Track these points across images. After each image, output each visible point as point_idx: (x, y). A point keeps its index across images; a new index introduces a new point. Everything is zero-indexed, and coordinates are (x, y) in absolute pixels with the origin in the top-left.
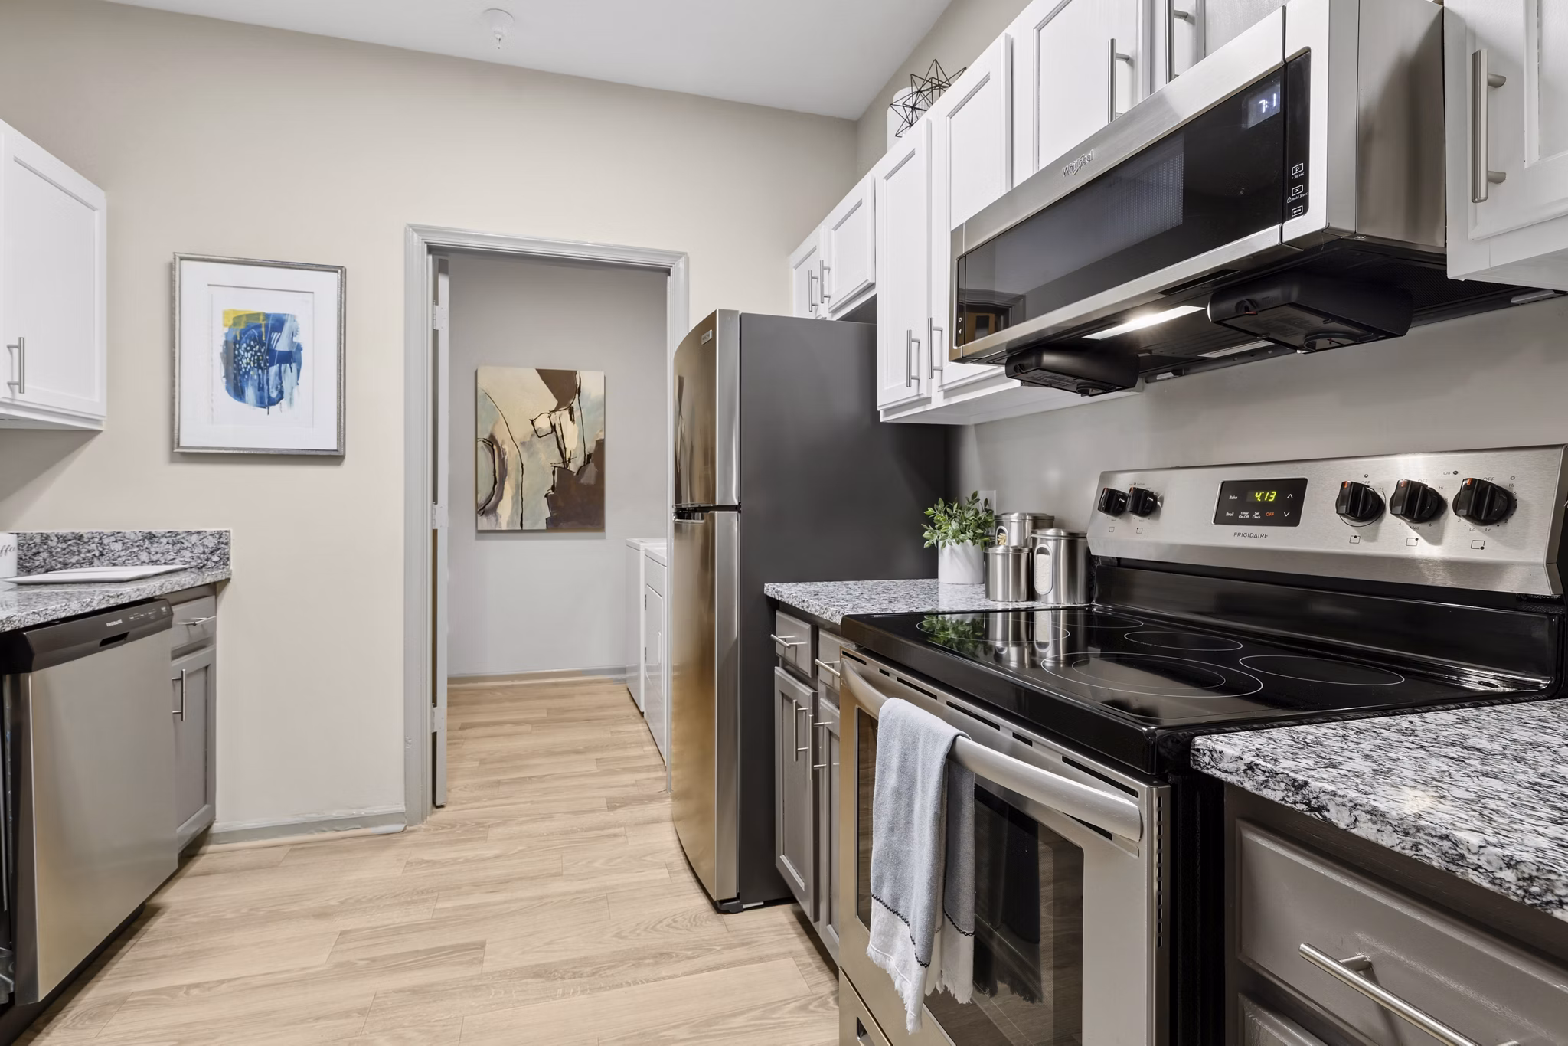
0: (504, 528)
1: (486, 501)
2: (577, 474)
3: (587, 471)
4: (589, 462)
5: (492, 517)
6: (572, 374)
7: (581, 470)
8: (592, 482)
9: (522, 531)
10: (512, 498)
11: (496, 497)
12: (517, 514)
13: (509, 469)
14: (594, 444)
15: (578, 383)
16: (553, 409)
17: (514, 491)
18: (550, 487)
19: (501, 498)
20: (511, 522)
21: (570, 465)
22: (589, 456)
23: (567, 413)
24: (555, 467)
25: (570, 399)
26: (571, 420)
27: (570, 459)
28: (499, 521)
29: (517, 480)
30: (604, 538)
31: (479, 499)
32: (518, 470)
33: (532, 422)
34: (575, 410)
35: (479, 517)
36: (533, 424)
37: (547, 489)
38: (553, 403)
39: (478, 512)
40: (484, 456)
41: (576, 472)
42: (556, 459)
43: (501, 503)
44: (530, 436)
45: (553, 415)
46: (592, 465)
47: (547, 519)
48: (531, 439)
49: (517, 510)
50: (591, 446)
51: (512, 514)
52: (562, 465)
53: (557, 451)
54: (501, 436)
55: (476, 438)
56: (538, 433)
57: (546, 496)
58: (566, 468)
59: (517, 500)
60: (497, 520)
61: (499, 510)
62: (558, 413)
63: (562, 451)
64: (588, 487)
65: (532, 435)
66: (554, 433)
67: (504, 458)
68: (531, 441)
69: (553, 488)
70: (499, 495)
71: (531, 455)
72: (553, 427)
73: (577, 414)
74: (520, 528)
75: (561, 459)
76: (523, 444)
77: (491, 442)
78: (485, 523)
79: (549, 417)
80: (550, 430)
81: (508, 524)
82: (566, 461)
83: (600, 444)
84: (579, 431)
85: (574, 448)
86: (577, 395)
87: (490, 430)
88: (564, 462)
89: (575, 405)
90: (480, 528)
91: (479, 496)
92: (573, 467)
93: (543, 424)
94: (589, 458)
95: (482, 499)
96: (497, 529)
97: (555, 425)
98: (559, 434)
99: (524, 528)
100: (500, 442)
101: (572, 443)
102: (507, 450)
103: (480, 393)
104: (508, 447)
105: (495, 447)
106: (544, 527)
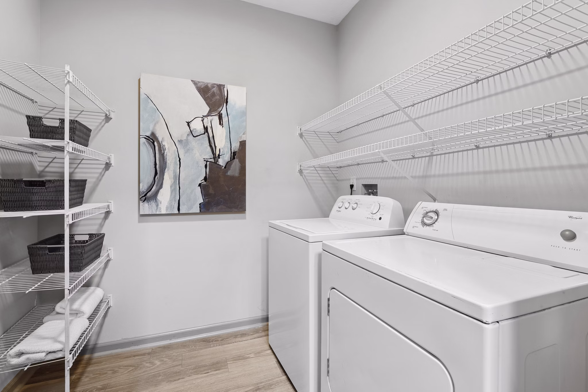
0: (164, 212)
1: (148, 189)
2: (225, 167)
3: (232, 166)
4: (234, 158)
5: (153, 203)
6: (221, 87)
7: (228, 164)
8: (237, 174)
9: (179, 214)
10: (171, 187)
11: (157, 186)
12: (175, 201)
13: (168, 162)
14: (238, 144)
15: (226, 95)
16: (205, 114)
17: (173, 181)
18: (203, 178)
19: (161, 187)
20: (170, 206)
21: (220, 160)
22: (235, 153)
23: (216, 118)
24: (207, 161)
25: (219, 108)
26: (220, 124)
27: (219, 155)
28: (159, 206)
29: (175, 172)
30: (245, 218)
31: (141, 187)
32: (175, 163)
33: (188, 123)
34: (223, 116)
35: (141, 204)
36: (189, 125)
37: (200, 179)
38: (207, 109)
39: (140, 199)
40: (147, 151)
41: (224, 166)
42: (209, 155)
43: (161, 191)
44: (186, 135)
45: (206, 119)
46: (236, 161)
47: (200, 204)
48: (187, 138)
49: (175, 197)
50: (236, 146)
51: (171, 200)
52: (212, 160)
53: (209, 148)
54: (162, 134)
55: (139, 135)
56: (193, 133)
57: (200, 185)
58: (216, 162)
59: (175, 189)
60: (157, 206)
61: (159, 197)
62: (210, 118)
63: (212, 147)
64: (232, 178)
65: (188, 135)
66: (206, 134)
67: (164, 153)
68: (187, 140)
69: (205, 179)
70: (159, 185)
71: (188, 151)
72: (206, 129)
73: (225, 119)
74: (178, 212)
75: (212, 155)
76: (180, 141)
77: (152, 139)
78: (147, 208)
79: (203, 121)
80: (203, 131)
81: (167, 209)
82: (216, 157)
83: (243, 144)
84: (226, 133)
85: (222, 146)
86: (225, 104)
87: (151, 129)
88: (214, 158)
89: (224, 112)
90: (141, 213)
91: (141, 185)
92: (222, 162)
93: (198, 126)
94: (234, 155)
95: (144, 187)
96: (157, 213)
97: (207, 127)
98: (211, 135)
99: (181, 212)
100: (160, 139)
101: (221, 143)
102: (166, 147)
103: (143, 96)
104: (167, 144)
105: (156, 143)
106: (198, 211)
